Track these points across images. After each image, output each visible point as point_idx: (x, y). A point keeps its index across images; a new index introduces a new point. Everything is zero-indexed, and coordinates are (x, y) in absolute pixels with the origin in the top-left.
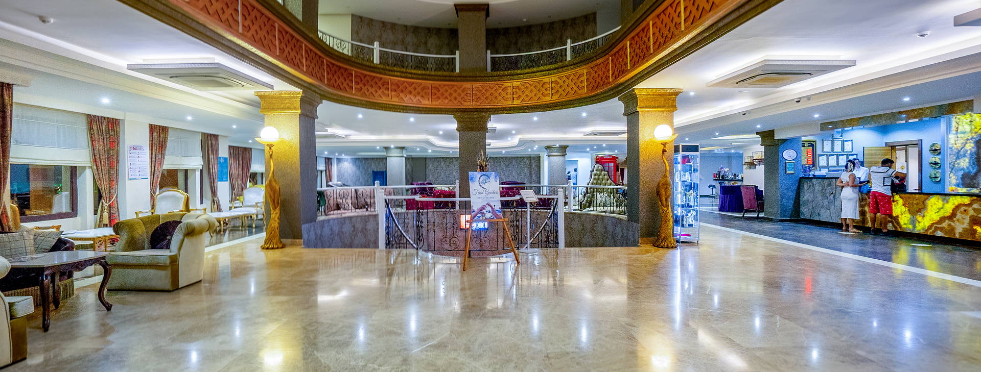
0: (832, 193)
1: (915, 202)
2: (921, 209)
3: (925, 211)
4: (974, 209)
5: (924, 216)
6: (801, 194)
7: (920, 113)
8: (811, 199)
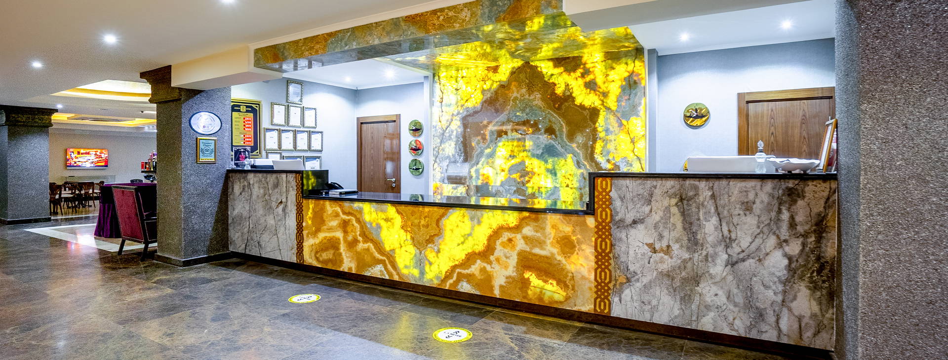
0: (281, 202)
1: (423, 222)
2: (434, 235)
3: (440, 241)
4: (525, 238)
5: (438, 251)
6: (229, 203)
7: (450, 18)
8: (245, 214)
